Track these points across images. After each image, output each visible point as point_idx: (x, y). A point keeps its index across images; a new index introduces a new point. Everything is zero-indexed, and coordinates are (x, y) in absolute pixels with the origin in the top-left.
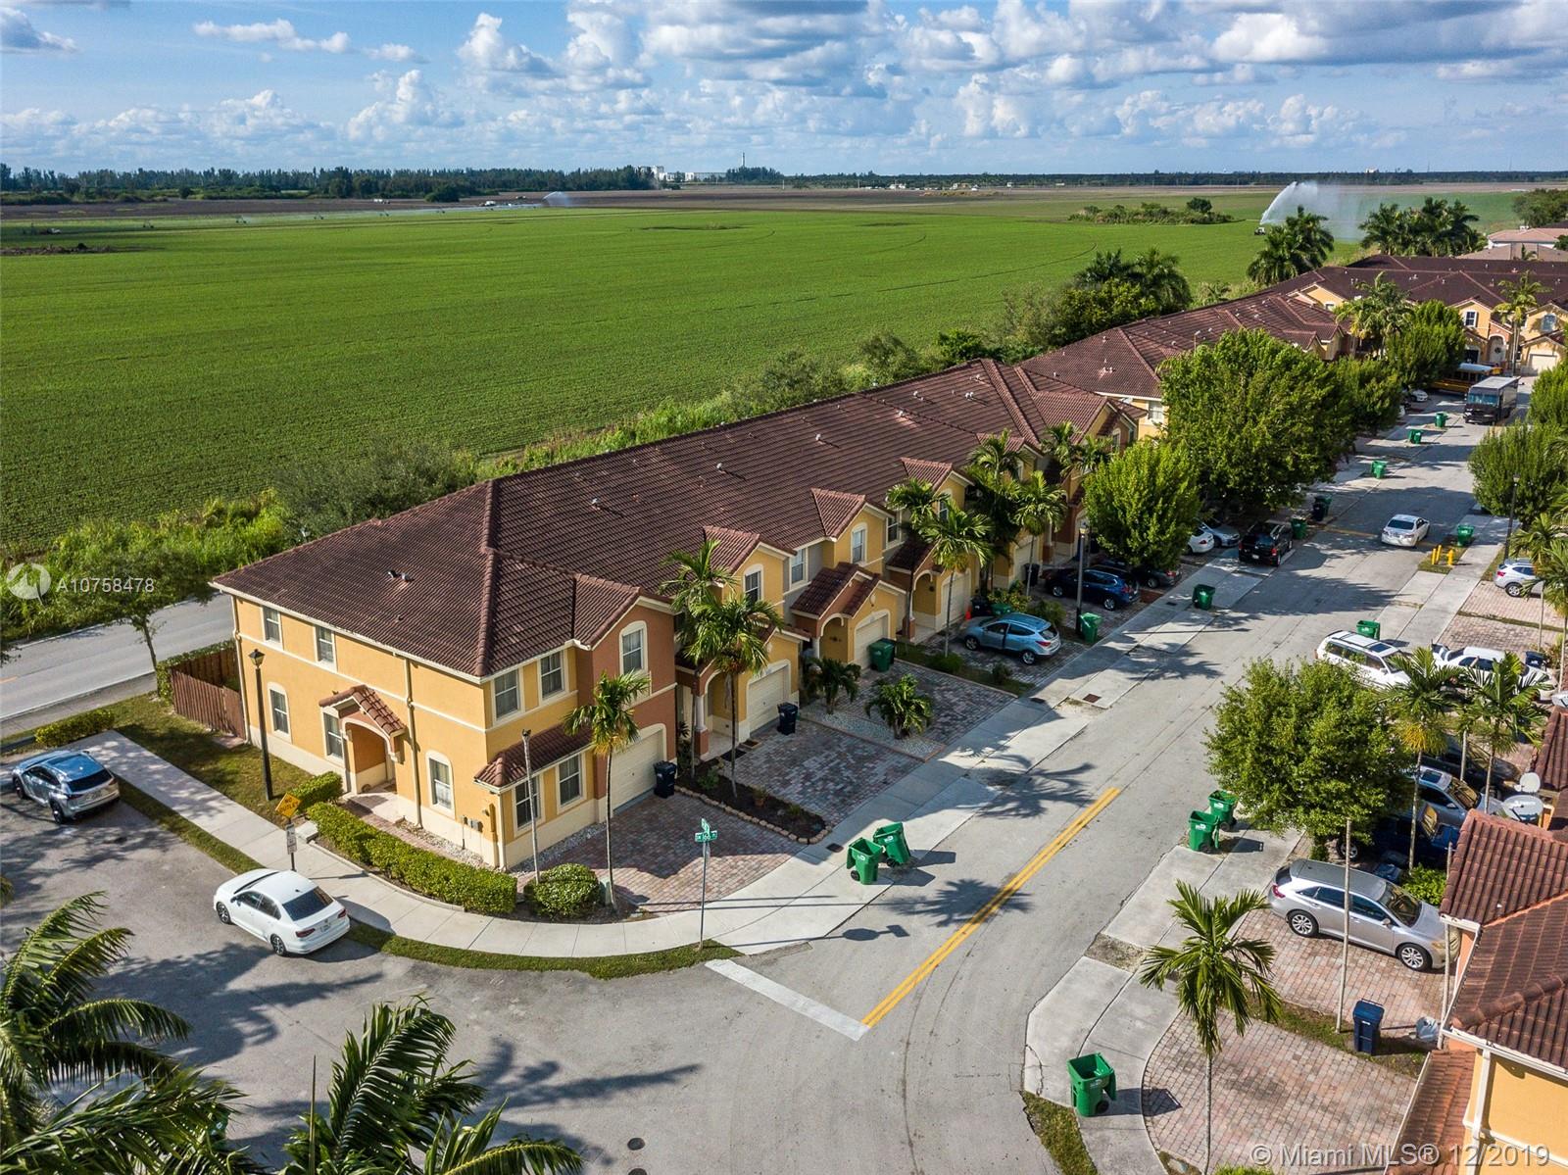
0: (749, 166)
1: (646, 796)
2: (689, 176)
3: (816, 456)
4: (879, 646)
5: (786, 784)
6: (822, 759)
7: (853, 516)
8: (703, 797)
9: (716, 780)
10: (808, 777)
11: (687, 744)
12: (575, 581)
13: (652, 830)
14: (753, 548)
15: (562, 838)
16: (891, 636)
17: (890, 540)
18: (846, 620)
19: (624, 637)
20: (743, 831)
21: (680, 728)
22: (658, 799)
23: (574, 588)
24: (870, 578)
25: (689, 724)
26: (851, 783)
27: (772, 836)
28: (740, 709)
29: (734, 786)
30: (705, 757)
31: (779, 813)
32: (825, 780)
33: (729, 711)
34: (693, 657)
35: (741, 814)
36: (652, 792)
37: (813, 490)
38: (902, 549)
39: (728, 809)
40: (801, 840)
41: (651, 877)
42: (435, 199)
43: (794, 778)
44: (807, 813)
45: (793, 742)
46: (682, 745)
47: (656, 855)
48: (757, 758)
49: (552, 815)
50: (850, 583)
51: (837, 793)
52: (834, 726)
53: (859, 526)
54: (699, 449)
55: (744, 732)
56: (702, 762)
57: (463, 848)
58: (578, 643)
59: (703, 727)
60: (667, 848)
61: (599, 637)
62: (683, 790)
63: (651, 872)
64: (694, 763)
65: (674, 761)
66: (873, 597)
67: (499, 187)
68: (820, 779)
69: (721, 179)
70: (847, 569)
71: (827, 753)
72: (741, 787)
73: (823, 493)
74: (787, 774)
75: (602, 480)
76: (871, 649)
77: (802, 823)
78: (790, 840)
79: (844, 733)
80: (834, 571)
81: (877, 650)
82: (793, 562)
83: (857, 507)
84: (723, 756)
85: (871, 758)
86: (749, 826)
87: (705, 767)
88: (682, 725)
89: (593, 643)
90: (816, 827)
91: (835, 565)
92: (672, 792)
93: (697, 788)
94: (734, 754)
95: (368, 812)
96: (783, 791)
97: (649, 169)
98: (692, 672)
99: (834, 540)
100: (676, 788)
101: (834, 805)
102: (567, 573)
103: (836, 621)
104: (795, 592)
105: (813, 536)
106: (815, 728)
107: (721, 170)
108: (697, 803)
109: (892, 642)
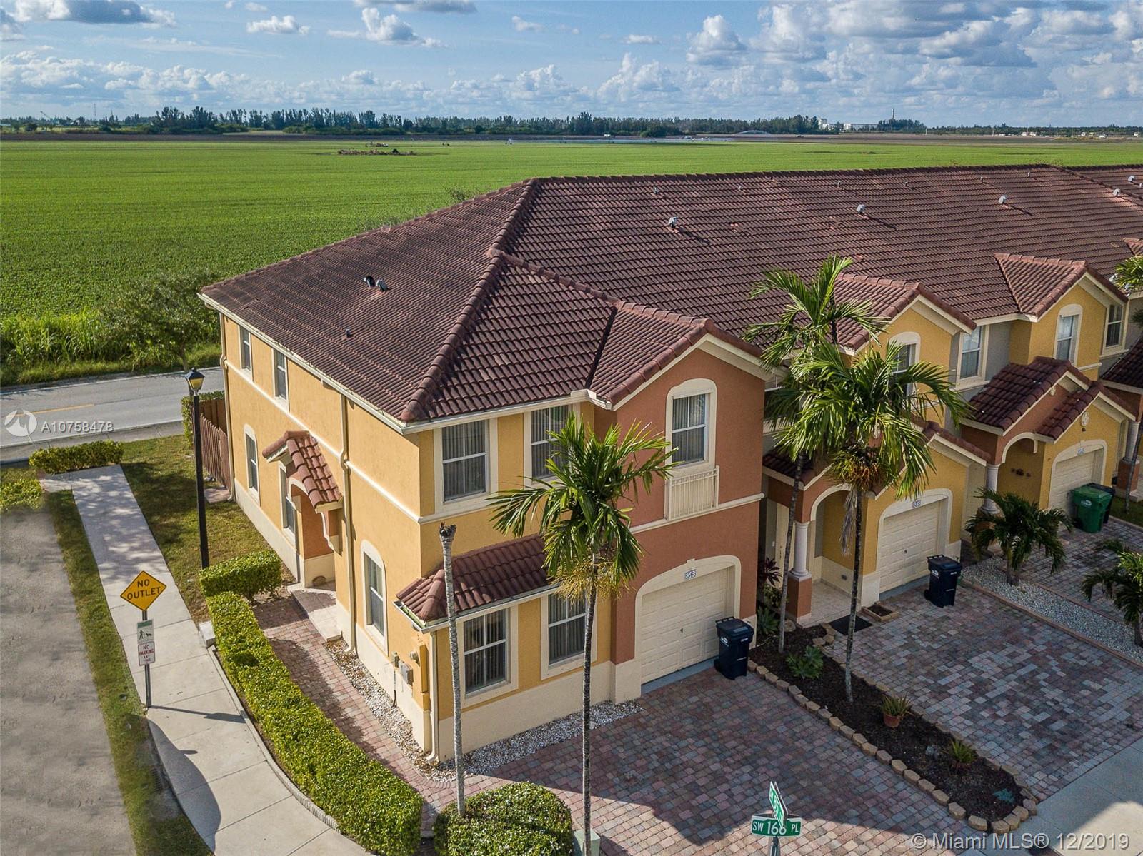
0: (897, 118)
1: (700, 669)
2: (847, 126)
3: (1000, 219)
4: (1088, 492)
5: (941, 693)
6: (1002, 657)
7: (1066, 288)
8: (795, 690)
9: (820, 663)
10: (979, 688)
11: (777, 595)
12: (615, 311)
13: (699, 735)
14: (908, 302)
15: (549, 720)
16: (1105, 481)
17: (1108, 343)
18: (1042, 444)
19: (675, 401)
20: (858, 773)
21: (765, 568)
22: (719, 679)
23: (611, 320)
24: (1085, 387)
25: (780, 563)
26: (1063, 714)
27: (915, 798)
28: (867, 554)
29: (848, 678)
30: (805, 620)
31: (929, 750)
32: (1011, 697)
33: (849, 552)
34: (790, 447)
35: (859, 738)
36: (710, 665)
37: (997, 255)
38: (1126, 359)
39: (836, 722)
40: (974, 820)
41: (678, 837)
42: (648, 135)
43: (954, 684)
44: (983, 762)
45: (953, 619)
46: (769, 595)
47: (695, 789)
48: (889, 637)
49: (531, 679)
50: (1052, 390)
51: (1039, 730)
52: (1020, 605)
53: (1071, 308)
54: (834, 188)
55: (870, 592)
56: (798, 629)
57: (394, 706)
58: (592, 395)
59: (805, 574)
60: (718, 778)
61: (628, 390)
62: (762, 670)
63: (680, 826)
64: (785, 627)
65: (751, 621)
66: (1085, 417)
67: (697, 130)
68: (1004, 696)
69: (873, 129)
70: (1049, 368)
71: (1010, 649)
72: (859, 683)
73: (1014, 259)
74: (942, 675)
75: (690, 202)
76: (1075, 497)
77: (974, 781)
78: (950, 814)
79: (1038, 620)
80: (1027, 368)
81: (1085, 498)
82: (969, 341)
83: (1072, 276)
84: (834, 624)
85: (1092, 672)
86: (872, 765)
87: (802, 637)
88: (771, 564)
89: (615, 399)
90: (1004, 795)
91: (1030, 361)
92: (743, 670)
93: (784, 671)
94: (852, 623)
95: (303, 615)
96: (935, 707)
97: (815, 118)
98: (790, 482)
99: (1033, 319)
100: (751, 664)
101: (1034, 754)
102: (604, 298)
103: (1024, 445)
104: (965, 391)
105: (999, 310)
106: (987, 603)
107: (874, 122)
108: (783, 700)
109: (1107, 489)
